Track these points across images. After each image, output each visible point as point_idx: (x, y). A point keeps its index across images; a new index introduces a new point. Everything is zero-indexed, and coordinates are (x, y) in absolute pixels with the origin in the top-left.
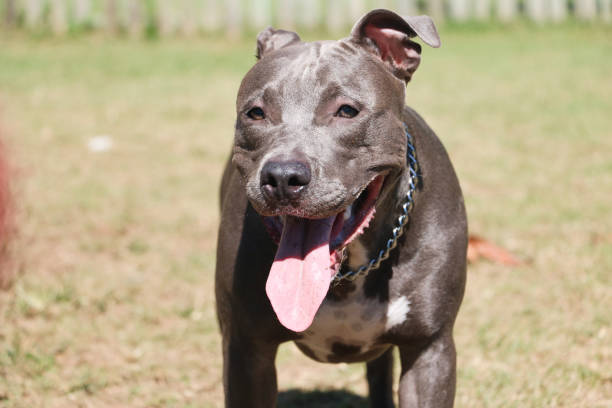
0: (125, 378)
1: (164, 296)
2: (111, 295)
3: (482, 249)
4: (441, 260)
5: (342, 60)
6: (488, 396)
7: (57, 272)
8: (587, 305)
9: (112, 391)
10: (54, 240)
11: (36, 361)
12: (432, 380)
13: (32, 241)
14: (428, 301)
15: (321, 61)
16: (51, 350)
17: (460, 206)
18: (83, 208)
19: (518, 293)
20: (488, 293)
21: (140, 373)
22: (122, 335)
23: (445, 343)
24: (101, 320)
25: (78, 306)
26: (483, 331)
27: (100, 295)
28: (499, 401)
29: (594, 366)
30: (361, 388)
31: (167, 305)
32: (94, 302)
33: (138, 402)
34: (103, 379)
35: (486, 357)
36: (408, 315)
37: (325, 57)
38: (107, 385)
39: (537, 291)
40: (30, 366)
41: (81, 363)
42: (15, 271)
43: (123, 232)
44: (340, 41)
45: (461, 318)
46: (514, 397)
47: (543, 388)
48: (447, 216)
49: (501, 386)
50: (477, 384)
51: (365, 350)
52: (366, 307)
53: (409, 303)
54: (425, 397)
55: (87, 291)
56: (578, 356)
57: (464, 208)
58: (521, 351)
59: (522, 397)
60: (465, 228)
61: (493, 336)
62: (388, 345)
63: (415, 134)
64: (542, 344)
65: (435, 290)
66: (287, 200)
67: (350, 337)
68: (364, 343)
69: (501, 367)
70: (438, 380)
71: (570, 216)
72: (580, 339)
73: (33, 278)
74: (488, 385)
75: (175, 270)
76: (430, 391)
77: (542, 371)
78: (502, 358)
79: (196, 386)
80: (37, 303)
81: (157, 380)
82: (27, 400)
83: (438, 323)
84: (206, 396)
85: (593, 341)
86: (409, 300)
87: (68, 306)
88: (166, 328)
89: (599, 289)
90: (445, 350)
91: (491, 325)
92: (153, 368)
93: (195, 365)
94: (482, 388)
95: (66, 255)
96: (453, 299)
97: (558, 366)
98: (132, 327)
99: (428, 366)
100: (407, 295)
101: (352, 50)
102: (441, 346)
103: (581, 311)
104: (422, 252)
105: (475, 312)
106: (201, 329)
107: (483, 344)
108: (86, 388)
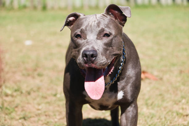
0: (36, 115)
1: (48, 90)
2: (32, 89)
3: (146, 75)
4: (133, 79)
5: (104, 19)
6: (148, 120)
7: (15, 82)
8: (179, 92)
9: (32, 119)
10: (14, 73)
11: (9, 110)
12: (130, 116)
13: (7, 73)
14: (129, 92)
15: (98, 20)
16: (13, 106)
17: (139, 62)
18: (23, 62)
19: (157, 89)
20: (148, 89)
21: (41, 113)
22: (36, 102)
23: (134, 104)
24: (29, 97)
25: (22, 93)
26: (147, 100)
27: (29, 89)
28: (151, 122)
29: (181, 111)
30: (109, 118)
31: (49, 92)
32: (27, 92)
33: (40, 122)
34: (29, 115)
35: (148, 108)
36: (123, 96)
37: (98, 19)
38: (31, 117)
39: (163, 88)
40: (7, 112)
41: (23, 110)
42: (2, 82)
43: (35, 70)
44: (102, 14)
45: (140, 97)
46: (156, 121)
47: (165, 118)
48: (135, 66)
49: (152, 118)
50: (145, 117)
51: (110, 107)
52: (110, 94)
53: (123, 93)
54: (128, 121)
55: (24, 88)
56: (176, 108)
57: (140, 63)
58: (158, 106)
59: (159, 121)
60: (140, 69)
61: (150, 102)
62: (117, 106)
63: (125, 41)
64: (165, 104)
65: (131, 88)
66: (90, 62)
67: (105, 103)
68: (109, 105)
69: (153, 112)
70: (132, 116)
71: (174, 65)
72: (177, 103)
73: (8, 84)
74: (148, 117)
75: (52, 82)
76: (130, 119)
77: (165, 113)
78: (153, 109)
79: (58, 117)
80: (9, 92)
81: (46, 115)
82: (6, 122)
83: (132, 99)
84: (61, 121)
85: (181, 104)
86: (123, 92)
87: (18, 93)
88: (49, 100)
89: (182, 87)
90: (134, 107)
91: (149, 99)
92: (45, 112)
93: (58, 111)
94: (146, 118)
95: (18, 77)
96: (137, 91)
97: (170, 111)
98: (38, 100)
99: (129, 111)
100: (123, 90)
101: (106, 16)
102: (133, 105)
103: (177, 94)
104: (127, 77)
105: (144, 95)
106: (60, 100)
107: (147, 104)
108: (24, 118)
